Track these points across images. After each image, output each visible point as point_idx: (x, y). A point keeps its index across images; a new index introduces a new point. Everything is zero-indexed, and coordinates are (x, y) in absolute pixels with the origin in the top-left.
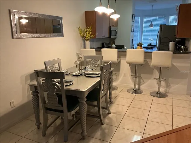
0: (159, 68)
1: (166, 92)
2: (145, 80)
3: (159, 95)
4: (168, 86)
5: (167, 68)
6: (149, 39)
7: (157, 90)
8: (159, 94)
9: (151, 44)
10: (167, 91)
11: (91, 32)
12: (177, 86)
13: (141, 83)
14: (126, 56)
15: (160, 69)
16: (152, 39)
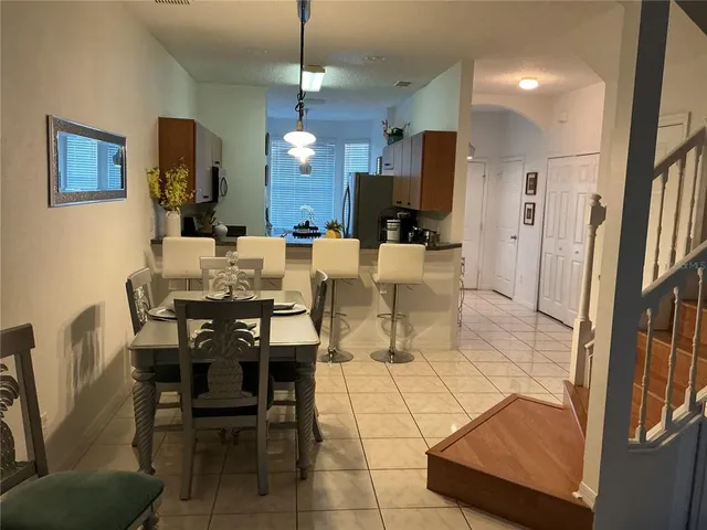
0: (392, 287)
1: (405, 349)
2: (351, 323)
3: (395, 356)
4: (408, 333)
5: (410, 286)
6: (302, 207)
7: (387, 346)
8: (393, 354)
9: (307, 222)
10: (408, 347)
11: (185, 185)
12: (429, 329)
13: (343, 333)
14: (311, 258)
15: (394, 290)
16: (309, 209)
